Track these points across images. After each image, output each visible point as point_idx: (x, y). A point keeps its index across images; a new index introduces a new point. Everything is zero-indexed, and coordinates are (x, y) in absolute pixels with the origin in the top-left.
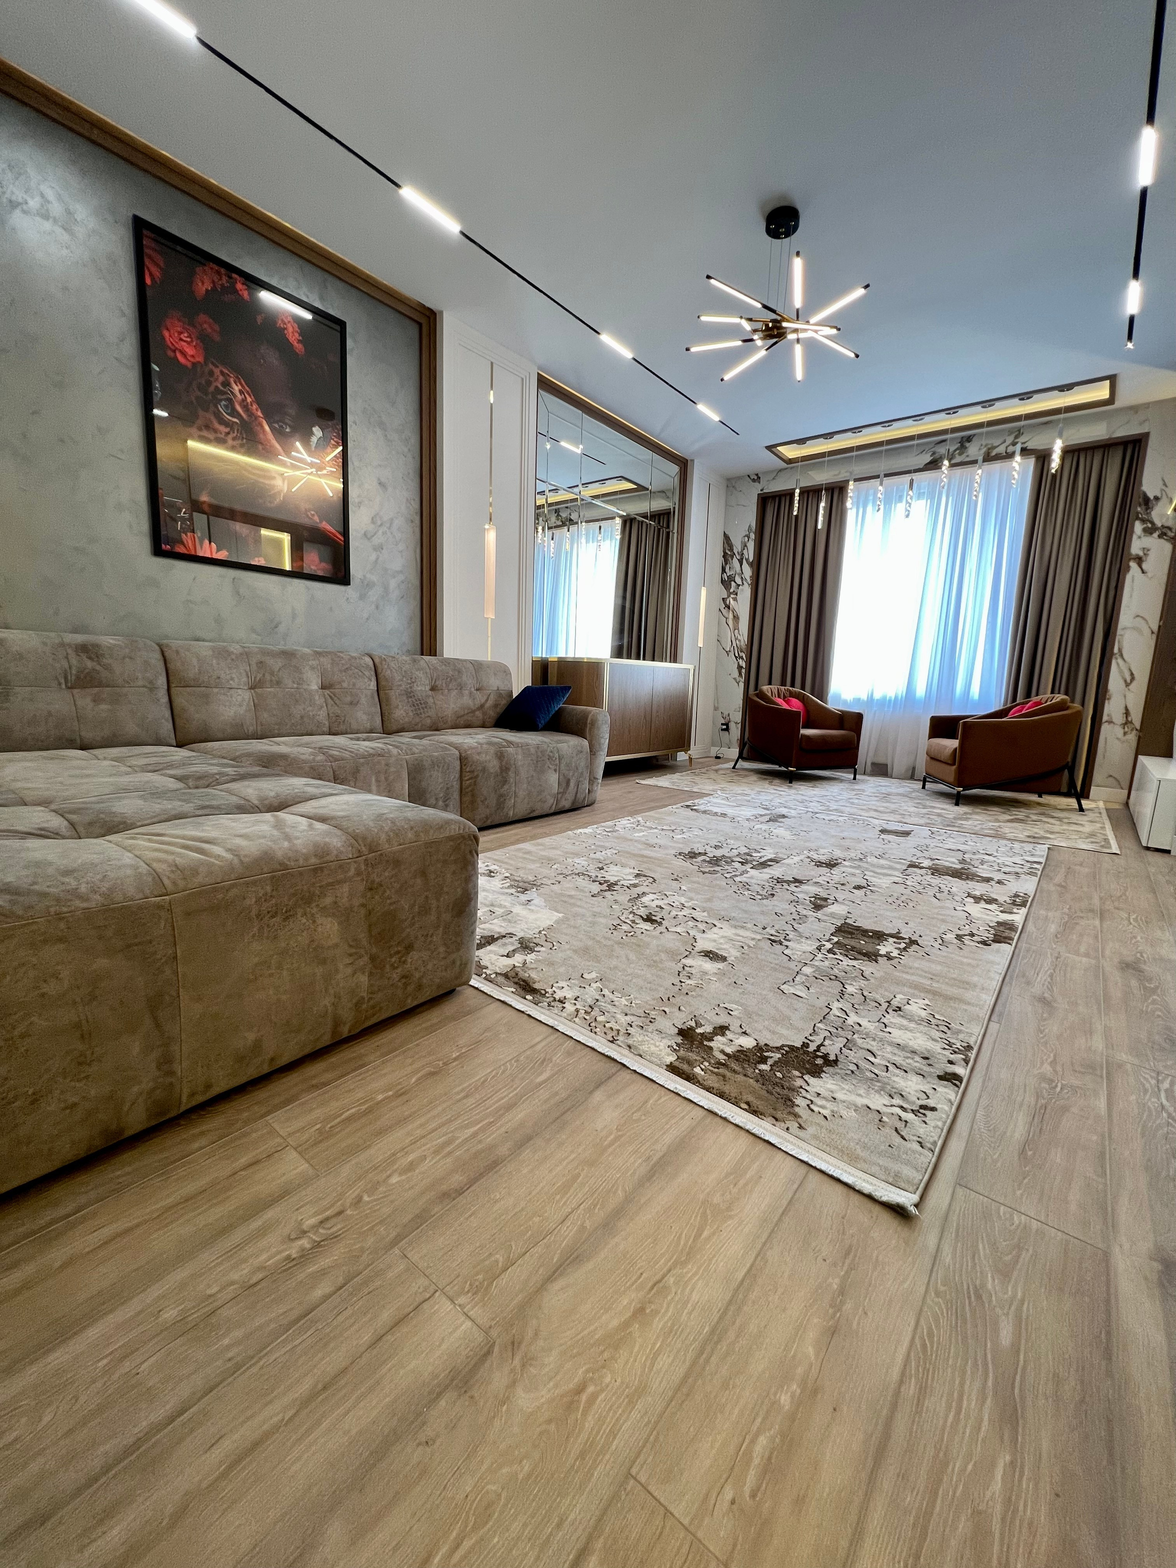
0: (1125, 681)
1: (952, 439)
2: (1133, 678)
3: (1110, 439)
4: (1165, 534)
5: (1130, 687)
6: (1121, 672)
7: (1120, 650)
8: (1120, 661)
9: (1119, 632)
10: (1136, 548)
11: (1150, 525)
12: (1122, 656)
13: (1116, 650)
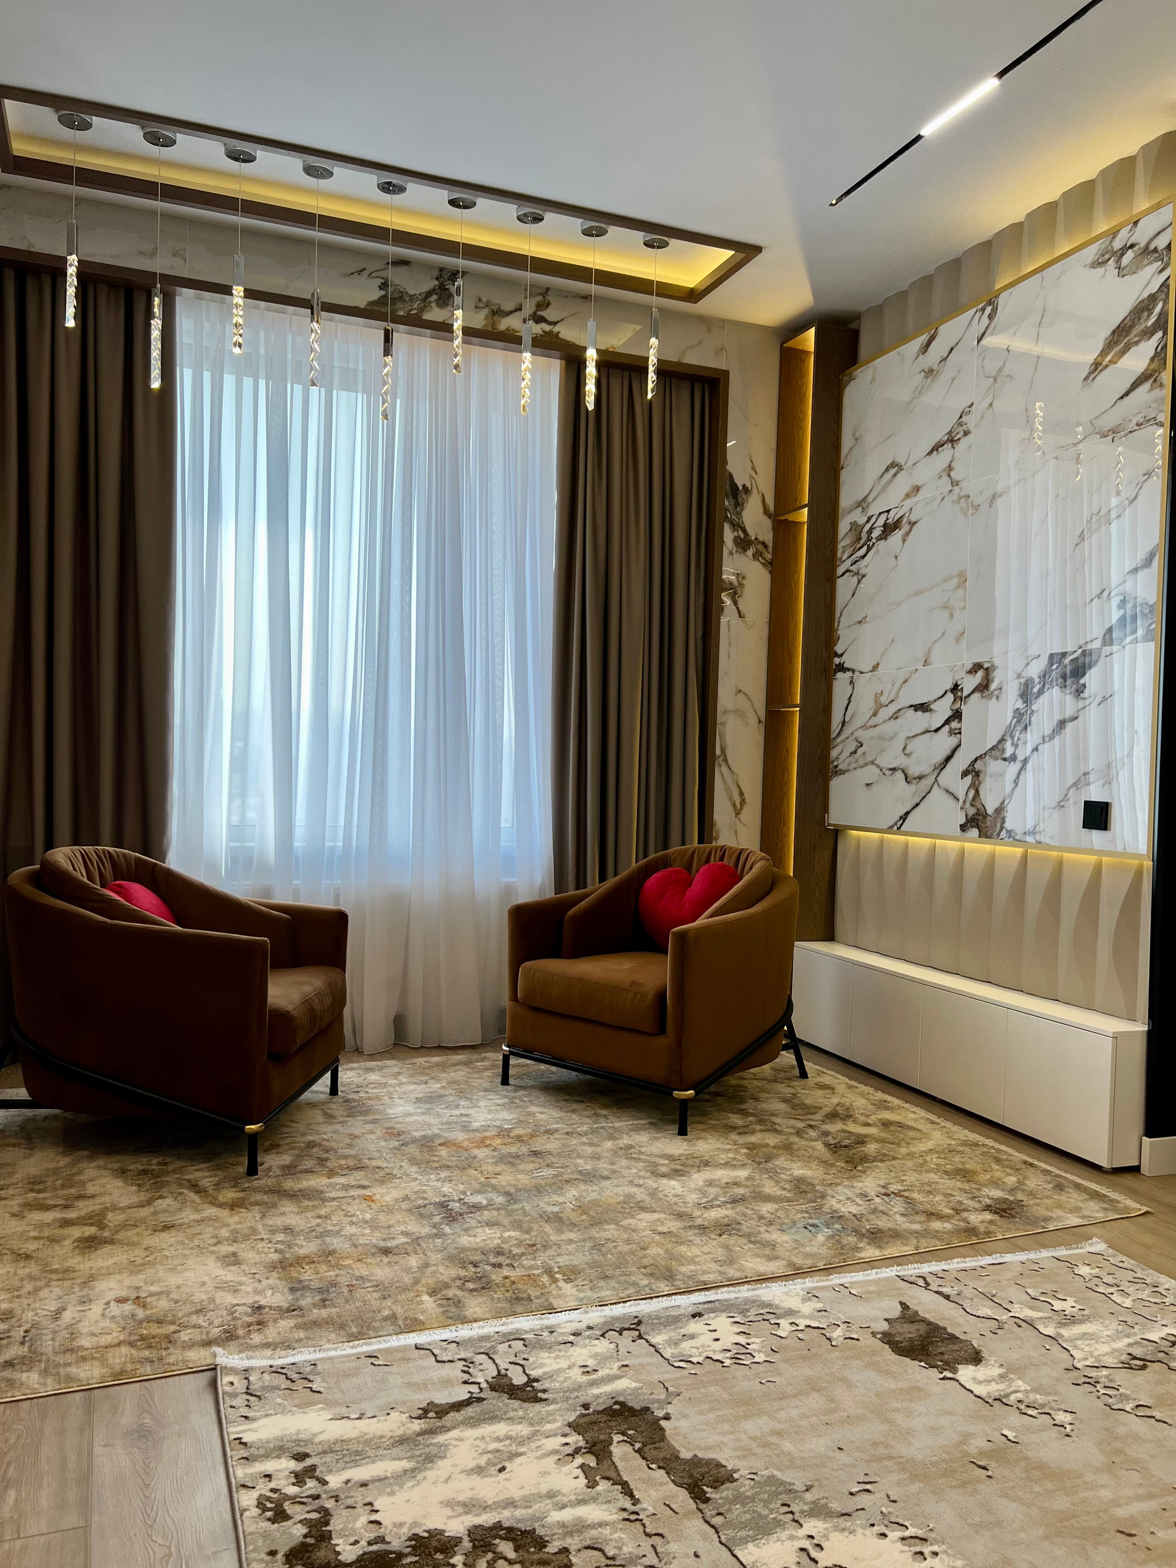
0: (734, 805)
1: (425, 266)
2: (743, 801)
3: (680, 364)
4: (761, 555)
5: (741, 816)
6: (727, 789)
7: (723, 750)
8: (724, 769)
9: (720, 719)
10: (728, 574)
11: (742, 535)
12: (726, 760)
13: (718, 752)
